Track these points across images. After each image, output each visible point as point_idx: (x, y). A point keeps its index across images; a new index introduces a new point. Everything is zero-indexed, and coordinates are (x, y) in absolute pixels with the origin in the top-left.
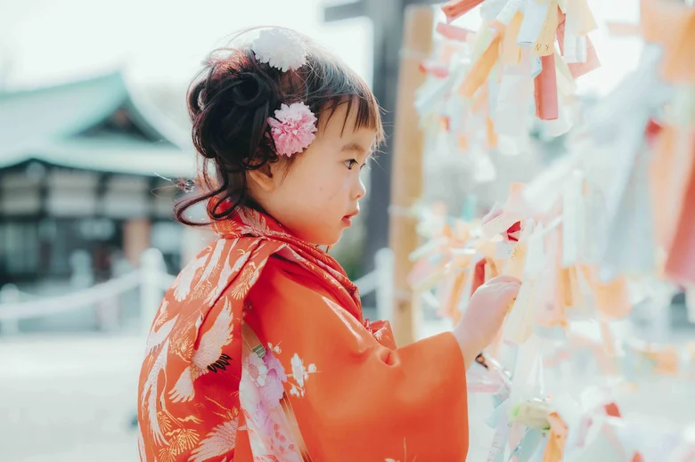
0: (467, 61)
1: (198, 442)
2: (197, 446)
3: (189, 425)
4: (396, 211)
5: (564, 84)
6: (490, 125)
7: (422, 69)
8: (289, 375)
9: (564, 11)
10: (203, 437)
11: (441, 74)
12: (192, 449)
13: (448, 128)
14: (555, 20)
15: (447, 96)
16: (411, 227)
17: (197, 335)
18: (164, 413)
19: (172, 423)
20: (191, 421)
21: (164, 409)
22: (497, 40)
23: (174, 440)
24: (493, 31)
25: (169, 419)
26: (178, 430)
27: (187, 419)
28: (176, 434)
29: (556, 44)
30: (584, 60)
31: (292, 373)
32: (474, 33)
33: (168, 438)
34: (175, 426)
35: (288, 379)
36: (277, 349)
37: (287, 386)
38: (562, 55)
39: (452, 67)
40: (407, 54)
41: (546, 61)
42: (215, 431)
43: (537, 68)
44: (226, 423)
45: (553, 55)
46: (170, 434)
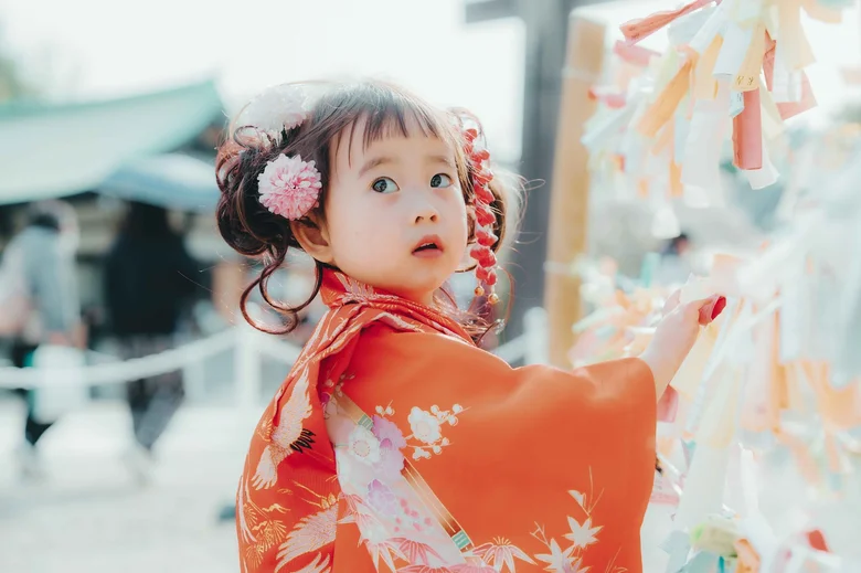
0: (648, 90)
1: (285, 535)
2: (285, 540)
3: (275, 515)
4: (553, 267)
5: (770, 126)
6: (675, 172)
7: (592, 96)
8: (410, 437)
9: (773, 37)
10: (290, 529)
11: (616, 102)
12: (280, 544)
13: (622, 167)
14: (762, 48)
15: (623, 130)
16: (573, 288)
17: (276, 409)
18: (249, 504)
19: (258, 515)
20: (275, 510)
21: (249, 500)
22: (687, 68)
23: (261, 535)
24: (683, 55)
25: (255, 511)
26: (264, 523)
27: (272, 508)
28: (263, 528)
29: (762, 77)
30: (798, 98)
31: (411, 432)
32: (659, 55)
33: (254, 533)
34: (261, 519)
35: (408, 442)
36: (389, 411)
37: (407, 452)
38: (770, 89)
39: (630, 96)
40: (571, 73)
41: (749, 97)
42: (305, 523)
43: (738, 106)
44: (320, 514)
45: (758, 90)
46: (256, 528)
